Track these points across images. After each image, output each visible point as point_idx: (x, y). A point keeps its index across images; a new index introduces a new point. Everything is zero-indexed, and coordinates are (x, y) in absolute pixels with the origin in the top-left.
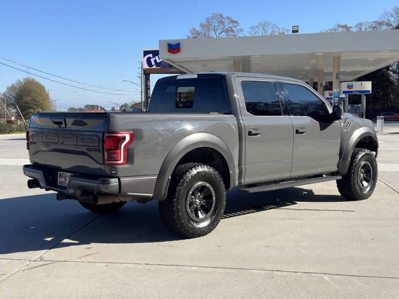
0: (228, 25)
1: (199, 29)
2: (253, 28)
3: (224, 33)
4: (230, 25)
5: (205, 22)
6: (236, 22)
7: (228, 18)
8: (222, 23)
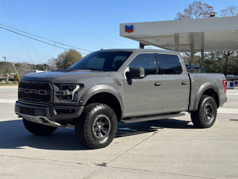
0: (205, 9)
1: (183, 13)
2: (223, 11)
3: (202, 16)
4: (207, 10)
5: (188, 8)
6: (211, 7)
7: (205, 4)
8: (201, 8)
